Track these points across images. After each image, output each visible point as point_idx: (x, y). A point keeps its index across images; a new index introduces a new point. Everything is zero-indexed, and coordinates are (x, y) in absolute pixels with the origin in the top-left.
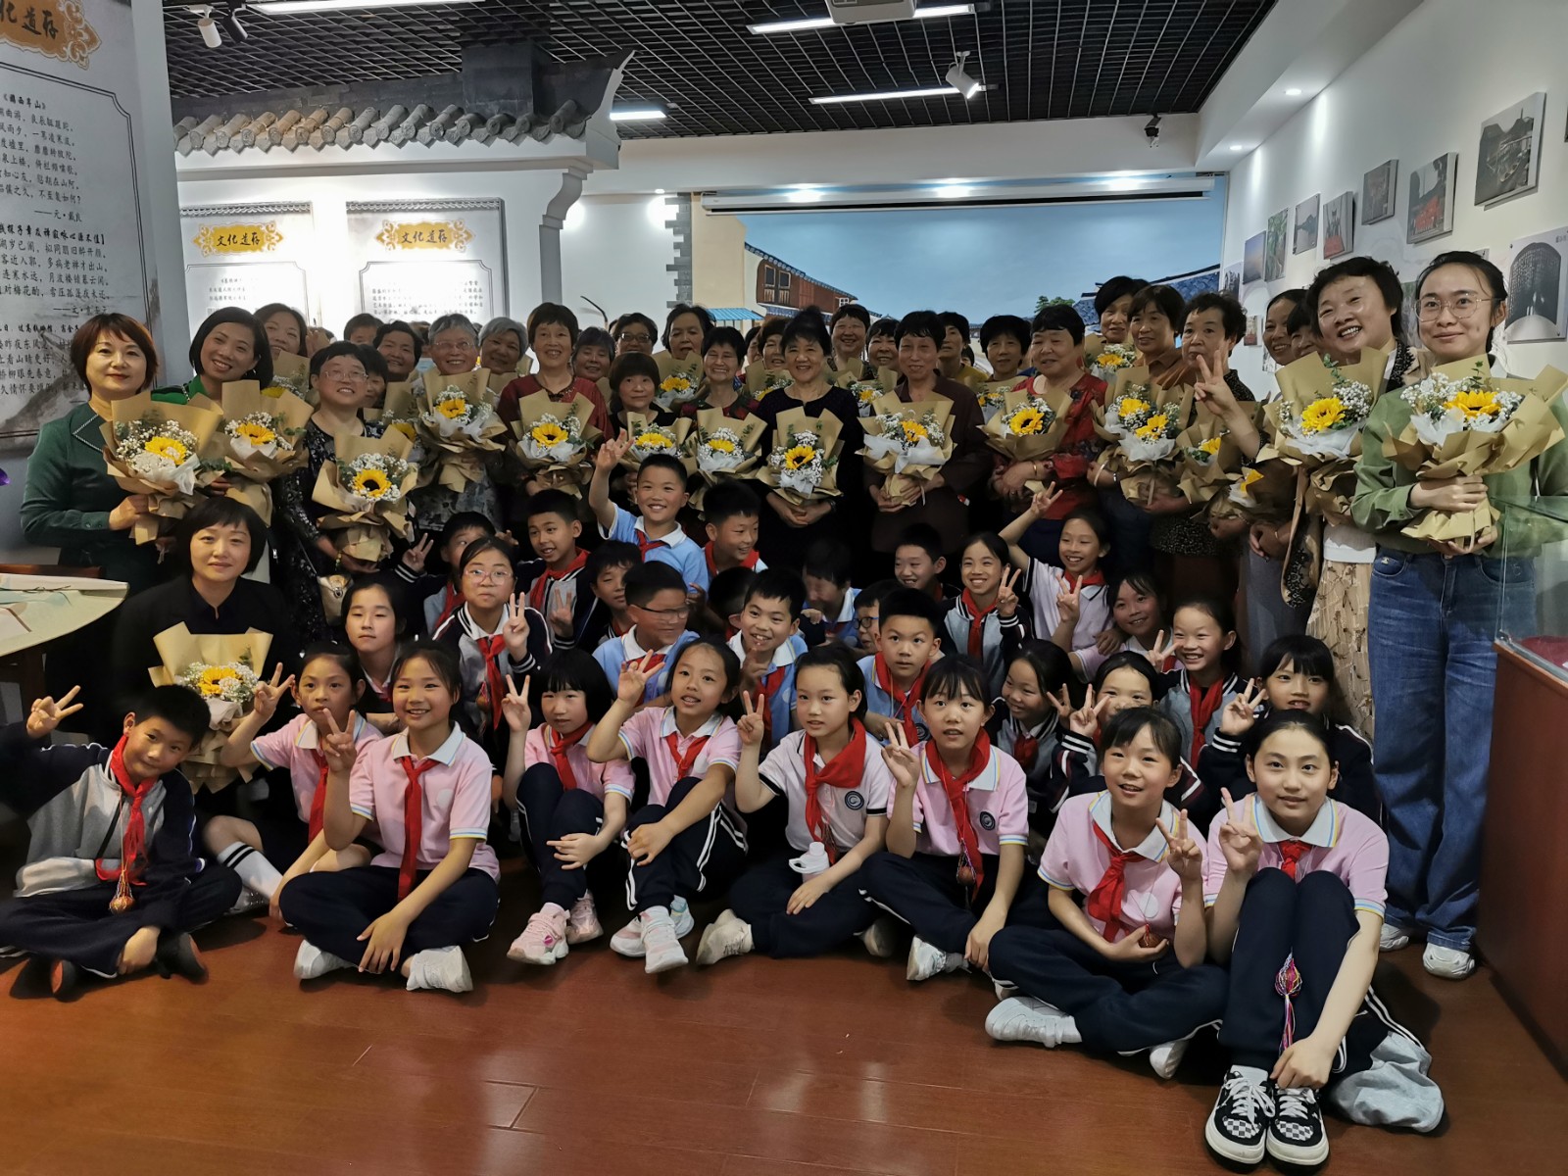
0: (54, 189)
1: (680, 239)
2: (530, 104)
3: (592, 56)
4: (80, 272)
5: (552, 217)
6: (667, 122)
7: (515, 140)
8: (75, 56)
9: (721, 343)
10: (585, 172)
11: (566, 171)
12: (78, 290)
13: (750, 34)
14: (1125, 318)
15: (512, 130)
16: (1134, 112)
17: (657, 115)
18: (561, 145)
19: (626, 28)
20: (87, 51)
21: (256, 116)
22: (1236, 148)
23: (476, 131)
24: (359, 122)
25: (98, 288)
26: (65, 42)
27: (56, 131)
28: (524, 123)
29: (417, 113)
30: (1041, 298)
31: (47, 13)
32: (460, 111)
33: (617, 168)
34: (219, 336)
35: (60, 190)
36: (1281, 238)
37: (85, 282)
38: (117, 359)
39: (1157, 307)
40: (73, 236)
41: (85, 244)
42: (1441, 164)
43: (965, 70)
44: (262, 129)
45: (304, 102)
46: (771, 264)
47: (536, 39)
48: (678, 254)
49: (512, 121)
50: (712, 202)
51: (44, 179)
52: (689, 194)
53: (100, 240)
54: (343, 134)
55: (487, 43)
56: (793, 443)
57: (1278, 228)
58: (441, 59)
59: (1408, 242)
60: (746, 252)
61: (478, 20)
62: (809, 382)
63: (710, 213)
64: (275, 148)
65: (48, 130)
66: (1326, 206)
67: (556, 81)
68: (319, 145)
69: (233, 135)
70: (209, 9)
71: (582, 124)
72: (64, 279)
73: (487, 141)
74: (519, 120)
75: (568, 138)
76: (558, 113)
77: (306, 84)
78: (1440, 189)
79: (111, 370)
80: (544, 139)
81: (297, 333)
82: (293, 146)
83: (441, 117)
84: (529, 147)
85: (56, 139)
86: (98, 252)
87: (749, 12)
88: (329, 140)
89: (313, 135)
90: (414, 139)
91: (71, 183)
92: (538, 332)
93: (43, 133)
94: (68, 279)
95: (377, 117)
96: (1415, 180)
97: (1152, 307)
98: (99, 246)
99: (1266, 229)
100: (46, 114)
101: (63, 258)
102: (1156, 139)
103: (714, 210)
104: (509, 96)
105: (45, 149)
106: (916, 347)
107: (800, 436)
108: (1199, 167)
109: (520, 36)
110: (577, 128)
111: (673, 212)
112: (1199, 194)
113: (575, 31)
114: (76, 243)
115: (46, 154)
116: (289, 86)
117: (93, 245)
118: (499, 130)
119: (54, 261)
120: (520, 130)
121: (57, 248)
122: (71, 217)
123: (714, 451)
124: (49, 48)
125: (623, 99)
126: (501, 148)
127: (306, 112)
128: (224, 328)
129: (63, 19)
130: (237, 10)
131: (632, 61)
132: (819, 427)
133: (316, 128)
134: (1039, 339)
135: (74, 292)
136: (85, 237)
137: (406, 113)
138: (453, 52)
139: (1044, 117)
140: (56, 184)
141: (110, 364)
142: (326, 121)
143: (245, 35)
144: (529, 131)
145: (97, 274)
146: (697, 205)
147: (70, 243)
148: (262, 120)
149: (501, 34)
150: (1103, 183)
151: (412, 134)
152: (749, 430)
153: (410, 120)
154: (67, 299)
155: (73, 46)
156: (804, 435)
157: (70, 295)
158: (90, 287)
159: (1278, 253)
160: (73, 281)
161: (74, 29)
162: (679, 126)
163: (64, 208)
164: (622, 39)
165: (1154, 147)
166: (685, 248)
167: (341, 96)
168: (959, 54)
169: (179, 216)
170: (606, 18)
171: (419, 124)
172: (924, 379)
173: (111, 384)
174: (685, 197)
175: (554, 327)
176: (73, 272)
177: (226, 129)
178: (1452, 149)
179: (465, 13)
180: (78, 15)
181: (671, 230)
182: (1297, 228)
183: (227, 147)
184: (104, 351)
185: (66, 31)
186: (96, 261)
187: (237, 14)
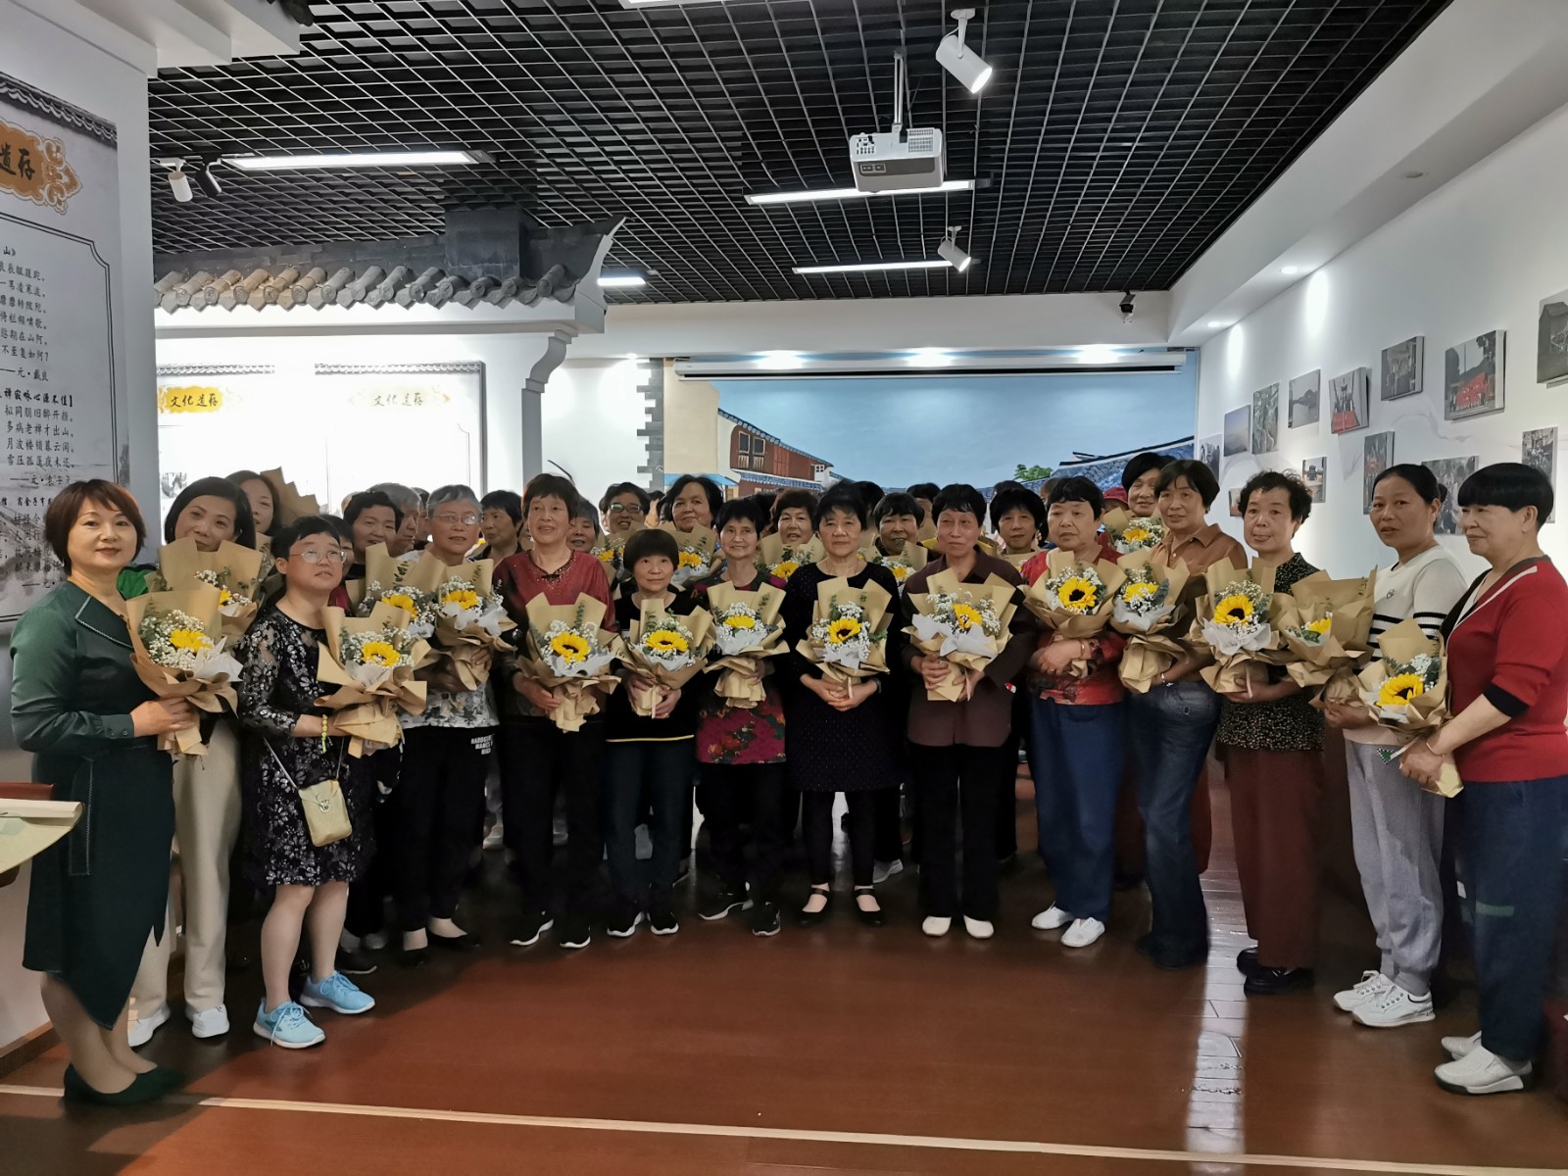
0: (19, 344)
1: (652, 404)
2: (517, 268)
3: (579, 221)
4: (43, 437)
5: (533, 381)
6: (645, 290)
7: (500, 303)
8: (52, 200)
9: (739, 517)
10: (570, 336)
11: (552, 335)
12: (39, 457)
13: (747, 205)
14: (1152, 492)
15: (497, 294)
16: (1109, 288)
17: (636, 281)
18: (549, 308)
19: (620, 195)
20: (66, 194)
21: (220, 274)
22: (1214, 324)
23: (459, 294)
24: (332, 283)
25: (61, 454)
26: (42, 183)
27: (25, 280)
28: (511, 287)
29: (395, 274)
30: (1019, 466)
31: (24, 152)
32: (442, 274)
33: (603, 332)
34: (196, 510)
35: (27, 346)
36: (1271, 412)
37: (48, 448)
38: (107, 530)
39: (1189, 483)
40: (37, 397)
41: (50, 406)
42: (1488, 342)
43: (956, 244)
44: (226, 287)
45: (273, 260)
46: (746, 430)
47: (525, 204)
48: (649, 419)
49: (497, 284)
50: (684, 367)
51: (9, 333)
52: (661, 359)
53: (68, 402)
54: (316, 294)
55: (473, 207)
56: (836, 615)
57: (1266, 402)
58: (421, 222)
59: (1446, 419)
60: (721, 419)
61: (467, 183)
62: (845, 557)
63: (683, 378)
64: (239, 307)
65: (17, 279)
66: (1333, 383)
67: (542, 246)
68: (288, 305)
69: (195, 293)
70: (181, 163)
71: (571, 289)
72: (24, 445)
73: (470, 304)
74: (506, 283)
75: (556, 302)
76: (545, 277)
77: (272, 244)
78: (1488, 368)
79: (101, 545)
80: (531, 303)
81: (270, 501)
82: (260, 305)
83: (421, 280)
84: (515, 310)
85: (25, 289)
86: (65, 416)
87: (749, 182)
88: (300, 299)
89: (283, 294)
90: (392, 300)
91: (39, 338)
92: (532, 506)
93: (12, 282)
94: (29, 445)
95: (352, 277)
96: (1452, 358)
97: (1182, 481)
98: (67, 408)
99: (1251, 403)
100: (16, 261)
101: (25, 421)
102: (1131, 315)
103: (686, 376)
104: (494, 259)
105: (12, 299)
106: (957, 522)
107: (842, 607)
108: (1172, 342)
109: (509, 199)
110: (565, 293)
111: (645, 376)
112: (1171, 368)
113: (567, 197)
114: (41, 405)
115: (13, 305)
116: (254, 244)
117: (60, 408)
118: (484, 293)
119: (13, 424)
120: (506, 293)
121: (19, 410)
122: (36, 376)
123: (734, 630)
124: (22, 190)
125: (610, 267)
126: (485, 312)
127: (274, 270)
128: (201, 501)
129: (41, 159)
130: (212, 164)
131: (621, 228)
132: (863, 598)
133: (286, 287)
134: (1057, 510)
135: (35, 460)
136: (51, 399)
137: (383, 275)
138: (434, 215)
139: (1020, 291)
140: (22, 338)
141: (98, 538)
142: (296, 281)
143: (219, 189)
144: (516, 295)
145: (62, 439)
146: (669, 373)
147: (34, 405)
148: (227, 278)
149: (489, 197)
150: (1073, 356)
151: (390, 295)
152: (764, 601)
153: (388, 281)
154: (26, 468)
155: (51, 187)
156: (848, 606)
157: (30, 463)
158: (53, 455)
159: (1268, 427)
160: (34, 448)
161: (53, 171)
162: (659, 293)
163: (30, 365)
164: (615, 207)
165: (1127, 323)
166: (657, 413)
167: (313, 256)
168: (951, 229)
169: (154, 376)
170: (603, 184)
171: (398, 286)
172: (964, 556)
173: (101, 560)
174: (657, 362)
175: (548, 501)
176: (34, 437)
177: (187, 287)
178: (1498, 327)
179: (454, 175)
180: (59, 155)
181: (643, 394)
182: (1291, 403)
183: (188, 305)
184: (90, 524)
185: (44, 173)
186: (62, 425)
187: (211, 168)
